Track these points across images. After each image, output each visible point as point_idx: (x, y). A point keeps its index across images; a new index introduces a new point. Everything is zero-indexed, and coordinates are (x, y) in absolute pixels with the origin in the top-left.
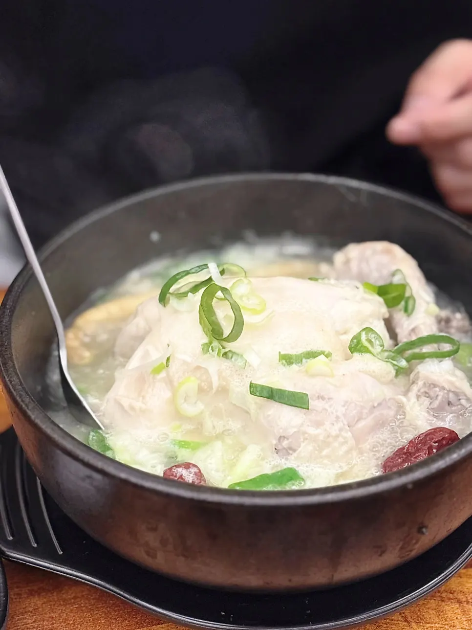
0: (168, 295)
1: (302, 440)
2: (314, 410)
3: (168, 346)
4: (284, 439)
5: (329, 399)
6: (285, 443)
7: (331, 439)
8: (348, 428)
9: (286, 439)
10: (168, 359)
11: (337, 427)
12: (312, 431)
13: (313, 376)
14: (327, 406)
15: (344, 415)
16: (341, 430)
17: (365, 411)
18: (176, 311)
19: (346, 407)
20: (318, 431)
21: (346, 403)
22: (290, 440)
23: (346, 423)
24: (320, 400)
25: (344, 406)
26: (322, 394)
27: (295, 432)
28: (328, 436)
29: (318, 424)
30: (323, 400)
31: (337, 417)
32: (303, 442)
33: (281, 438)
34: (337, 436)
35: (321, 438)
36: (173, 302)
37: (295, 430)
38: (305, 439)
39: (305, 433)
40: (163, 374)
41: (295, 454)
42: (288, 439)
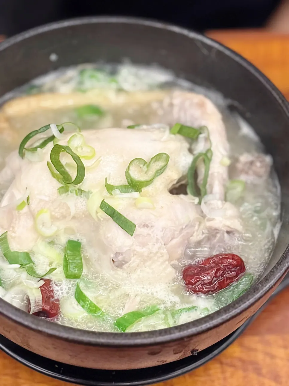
0: (24, 150)
1: (132, 255)
2: (141, 235)
3: (27, 188)
4: (119, 255)
5: (151, 227)
6: (120, 258)
7: (152, 255)
8: (165, 247)
9: (120, 255)
10: (28, 199)
11: (157, 246)
12: (138, 249)
13: (140, 209)
14: (150, 232)
15: (162, 238)
16: (159, 248)
17: (177, 233)
18: (30, 162)
19: (163, 232)
20: (144, 249)
21: (164, 229)
22: (124, 255)
23: (163, 243)
24: (146, 228)
25: (162, 231)
26: (147, 223)
27: (127, 250)
28: (151, 253)
29: (143, 245)
30: (147, 228)
31: (157, 239)
32: (133, 257)
33: (117, 254)
34: (157, 252)
35: (146, 254)
36: (28, 155)
37: (128, 248)
38: (134, 255)
39: (134, 250)
40: (25, 209)
41: (127, 265)
42: (122, 255)
